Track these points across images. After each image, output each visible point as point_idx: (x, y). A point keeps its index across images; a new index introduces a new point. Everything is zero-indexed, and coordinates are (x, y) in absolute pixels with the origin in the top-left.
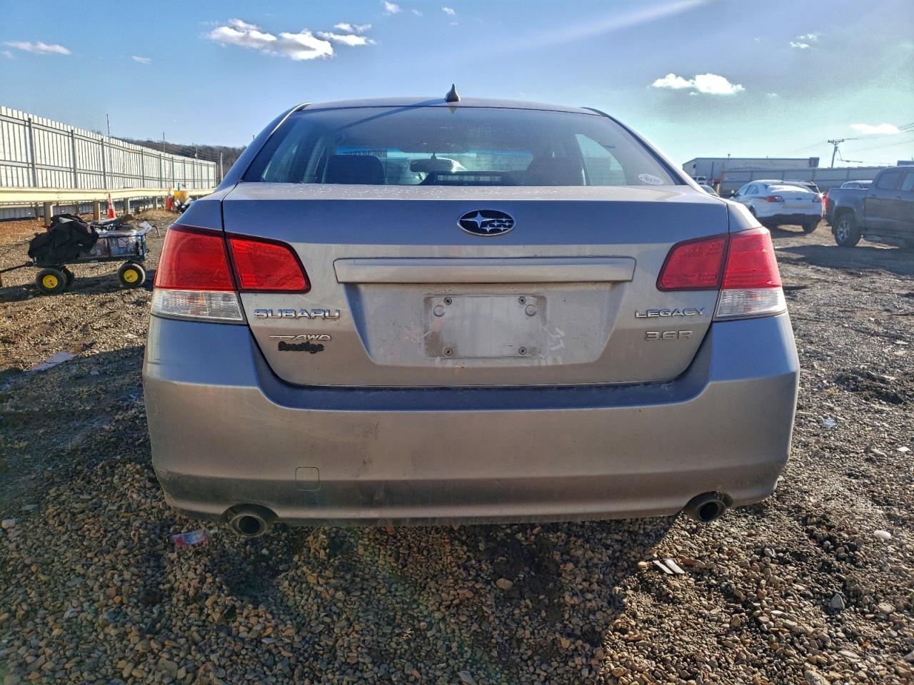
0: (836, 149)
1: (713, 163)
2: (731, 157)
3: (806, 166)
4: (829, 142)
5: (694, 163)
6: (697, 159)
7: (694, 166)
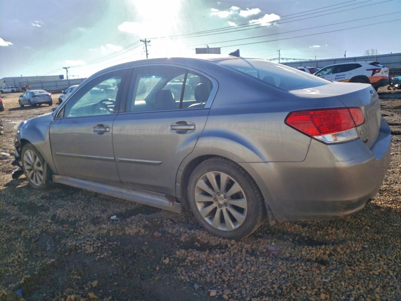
0: (67, 71)
1: (14, 80)
2: (22, 76)
3: (58, 79)
4: (63, 68)
5: (4, 80)
6: (5, 78)
7: (4, 82)
